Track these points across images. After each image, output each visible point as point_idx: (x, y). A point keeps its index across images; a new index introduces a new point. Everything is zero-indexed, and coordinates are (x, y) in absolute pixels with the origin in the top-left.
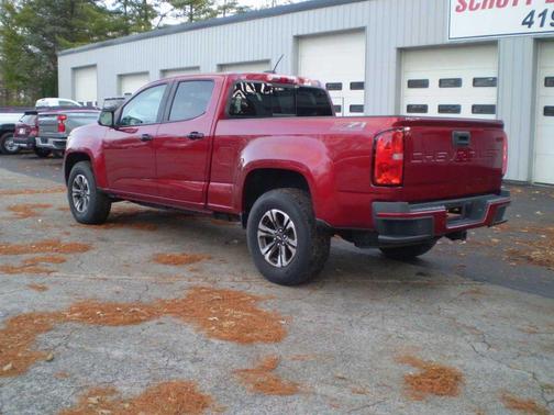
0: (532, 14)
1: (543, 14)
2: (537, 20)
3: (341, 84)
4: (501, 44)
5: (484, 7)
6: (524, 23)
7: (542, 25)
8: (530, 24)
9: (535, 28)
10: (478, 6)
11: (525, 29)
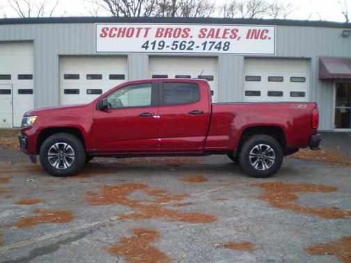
0: (147, 42)
1: (154, 43)
2: (150, 46)
3: (10, 76)
4: (129, 57)
5: (118, 36)
6: (143, 47)
7: (153, 49)
8: (147, 47)
9: (150, 49)
10: (114, 35)
11: (144, 50)
